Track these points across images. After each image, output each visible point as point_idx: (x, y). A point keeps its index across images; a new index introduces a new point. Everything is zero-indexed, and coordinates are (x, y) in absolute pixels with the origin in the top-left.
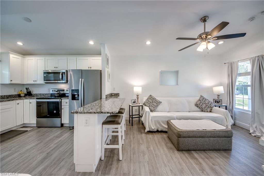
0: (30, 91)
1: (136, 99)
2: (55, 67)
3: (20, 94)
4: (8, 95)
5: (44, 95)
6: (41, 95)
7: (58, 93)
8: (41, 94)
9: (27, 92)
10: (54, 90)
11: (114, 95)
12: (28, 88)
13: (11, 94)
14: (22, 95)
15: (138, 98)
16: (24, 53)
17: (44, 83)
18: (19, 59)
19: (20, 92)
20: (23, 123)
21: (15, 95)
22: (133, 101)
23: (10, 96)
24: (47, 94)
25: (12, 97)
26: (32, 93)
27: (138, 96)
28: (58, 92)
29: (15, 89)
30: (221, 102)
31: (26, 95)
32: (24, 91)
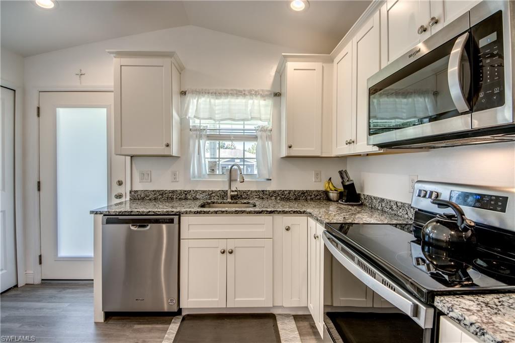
0: (353, 184)
2: (424, 30)
3: (328, 192)
4: (299, 191)
5: (391, 208)
6: (383, 205)
7: (450, 217)
8: (383, 200)
9: (344, 186)
10: (429, 188)
12: (346, 172)
13: (305, 189)
14: (333, 195)
17: (376, 149)
18: (315, 70)
19: (327, 185)
20: (304, 305)
21: (318, 191)
23: (303, 193)
24: (403, 205)
25: (309, 198)
26: (358, 192)
28: (450, 211)
29: (317, 176)
31: (341, 195)
32: (337, 182)
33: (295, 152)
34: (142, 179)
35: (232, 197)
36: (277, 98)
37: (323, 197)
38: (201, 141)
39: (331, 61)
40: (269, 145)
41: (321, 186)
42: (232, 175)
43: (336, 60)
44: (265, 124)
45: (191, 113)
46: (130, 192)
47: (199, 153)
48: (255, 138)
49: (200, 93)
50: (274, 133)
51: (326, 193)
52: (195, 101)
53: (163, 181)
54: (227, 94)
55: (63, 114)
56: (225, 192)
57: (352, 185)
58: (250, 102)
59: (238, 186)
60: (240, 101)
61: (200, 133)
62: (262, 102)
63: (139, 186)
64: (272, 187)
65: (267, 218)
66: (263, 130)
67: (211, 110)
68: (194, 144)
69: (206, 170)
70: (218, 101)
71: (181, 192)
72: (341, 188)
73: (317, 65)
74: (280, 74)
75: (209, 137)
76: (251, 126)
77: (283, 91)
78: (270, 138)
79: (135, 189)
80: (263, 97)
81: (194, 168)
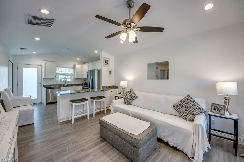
1: (122, 91)
11: (115, 87)
14: (84, 84)
15: (124, 91)
16: (83, 63)
22: (118, 92)
23: (79, 84)
27: (124, 89)
29: (81, 81)
30: (223, 111)
31: (85, 84)
32: (84, 82)
33: (78, 78)
34: (45, 83)
35: (66, 85)
36: (74, 69)
37: (82, 85)
38: (59, 76)
39: (83, 65)
40: (73, 76)
41: (82, 83)
42: (66, 81)
43: (84, 65)
44: (71, 73)
45: (57, 70)
46: (43, 85)
47: (59, 78)
48: (70, 75)
49: (59, 67)
50: (73, 74)
51: (82, 84)
52: (58, 68)
53: (51, 83)
54: (65, 67)
55: (25, 69)
56: (65, 85)
57: (86, 83)
58: (69, 69)
59: (67, 83)
60: (67, 69)
61: (59, 74)
62: (71, 69)
63: (45, 84)
64: (73, 83)
65: (75, 87)
66: (71, 74)
67: (62, 70)
68: (58, 76)
69: (60, 81)
70: (63, 69)
71: (55, 85)
72: (85, 83)
73: (81, 66)
74: (75, 65)
75: (61, 75)
76: (69, 73)
77: (75, 68)
78: (73, 75)
79: (44, 84)
80: (71, 68)
81: (58, 80)
